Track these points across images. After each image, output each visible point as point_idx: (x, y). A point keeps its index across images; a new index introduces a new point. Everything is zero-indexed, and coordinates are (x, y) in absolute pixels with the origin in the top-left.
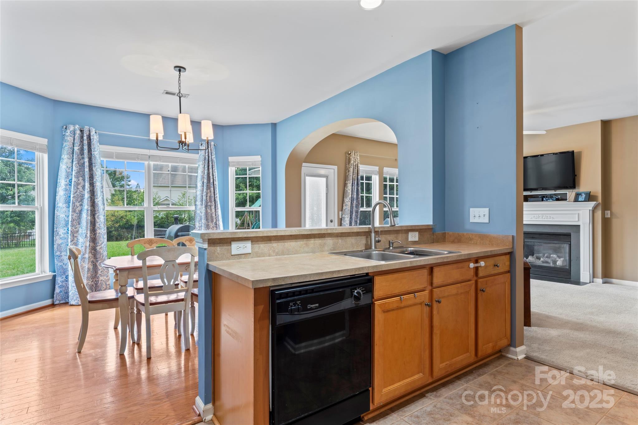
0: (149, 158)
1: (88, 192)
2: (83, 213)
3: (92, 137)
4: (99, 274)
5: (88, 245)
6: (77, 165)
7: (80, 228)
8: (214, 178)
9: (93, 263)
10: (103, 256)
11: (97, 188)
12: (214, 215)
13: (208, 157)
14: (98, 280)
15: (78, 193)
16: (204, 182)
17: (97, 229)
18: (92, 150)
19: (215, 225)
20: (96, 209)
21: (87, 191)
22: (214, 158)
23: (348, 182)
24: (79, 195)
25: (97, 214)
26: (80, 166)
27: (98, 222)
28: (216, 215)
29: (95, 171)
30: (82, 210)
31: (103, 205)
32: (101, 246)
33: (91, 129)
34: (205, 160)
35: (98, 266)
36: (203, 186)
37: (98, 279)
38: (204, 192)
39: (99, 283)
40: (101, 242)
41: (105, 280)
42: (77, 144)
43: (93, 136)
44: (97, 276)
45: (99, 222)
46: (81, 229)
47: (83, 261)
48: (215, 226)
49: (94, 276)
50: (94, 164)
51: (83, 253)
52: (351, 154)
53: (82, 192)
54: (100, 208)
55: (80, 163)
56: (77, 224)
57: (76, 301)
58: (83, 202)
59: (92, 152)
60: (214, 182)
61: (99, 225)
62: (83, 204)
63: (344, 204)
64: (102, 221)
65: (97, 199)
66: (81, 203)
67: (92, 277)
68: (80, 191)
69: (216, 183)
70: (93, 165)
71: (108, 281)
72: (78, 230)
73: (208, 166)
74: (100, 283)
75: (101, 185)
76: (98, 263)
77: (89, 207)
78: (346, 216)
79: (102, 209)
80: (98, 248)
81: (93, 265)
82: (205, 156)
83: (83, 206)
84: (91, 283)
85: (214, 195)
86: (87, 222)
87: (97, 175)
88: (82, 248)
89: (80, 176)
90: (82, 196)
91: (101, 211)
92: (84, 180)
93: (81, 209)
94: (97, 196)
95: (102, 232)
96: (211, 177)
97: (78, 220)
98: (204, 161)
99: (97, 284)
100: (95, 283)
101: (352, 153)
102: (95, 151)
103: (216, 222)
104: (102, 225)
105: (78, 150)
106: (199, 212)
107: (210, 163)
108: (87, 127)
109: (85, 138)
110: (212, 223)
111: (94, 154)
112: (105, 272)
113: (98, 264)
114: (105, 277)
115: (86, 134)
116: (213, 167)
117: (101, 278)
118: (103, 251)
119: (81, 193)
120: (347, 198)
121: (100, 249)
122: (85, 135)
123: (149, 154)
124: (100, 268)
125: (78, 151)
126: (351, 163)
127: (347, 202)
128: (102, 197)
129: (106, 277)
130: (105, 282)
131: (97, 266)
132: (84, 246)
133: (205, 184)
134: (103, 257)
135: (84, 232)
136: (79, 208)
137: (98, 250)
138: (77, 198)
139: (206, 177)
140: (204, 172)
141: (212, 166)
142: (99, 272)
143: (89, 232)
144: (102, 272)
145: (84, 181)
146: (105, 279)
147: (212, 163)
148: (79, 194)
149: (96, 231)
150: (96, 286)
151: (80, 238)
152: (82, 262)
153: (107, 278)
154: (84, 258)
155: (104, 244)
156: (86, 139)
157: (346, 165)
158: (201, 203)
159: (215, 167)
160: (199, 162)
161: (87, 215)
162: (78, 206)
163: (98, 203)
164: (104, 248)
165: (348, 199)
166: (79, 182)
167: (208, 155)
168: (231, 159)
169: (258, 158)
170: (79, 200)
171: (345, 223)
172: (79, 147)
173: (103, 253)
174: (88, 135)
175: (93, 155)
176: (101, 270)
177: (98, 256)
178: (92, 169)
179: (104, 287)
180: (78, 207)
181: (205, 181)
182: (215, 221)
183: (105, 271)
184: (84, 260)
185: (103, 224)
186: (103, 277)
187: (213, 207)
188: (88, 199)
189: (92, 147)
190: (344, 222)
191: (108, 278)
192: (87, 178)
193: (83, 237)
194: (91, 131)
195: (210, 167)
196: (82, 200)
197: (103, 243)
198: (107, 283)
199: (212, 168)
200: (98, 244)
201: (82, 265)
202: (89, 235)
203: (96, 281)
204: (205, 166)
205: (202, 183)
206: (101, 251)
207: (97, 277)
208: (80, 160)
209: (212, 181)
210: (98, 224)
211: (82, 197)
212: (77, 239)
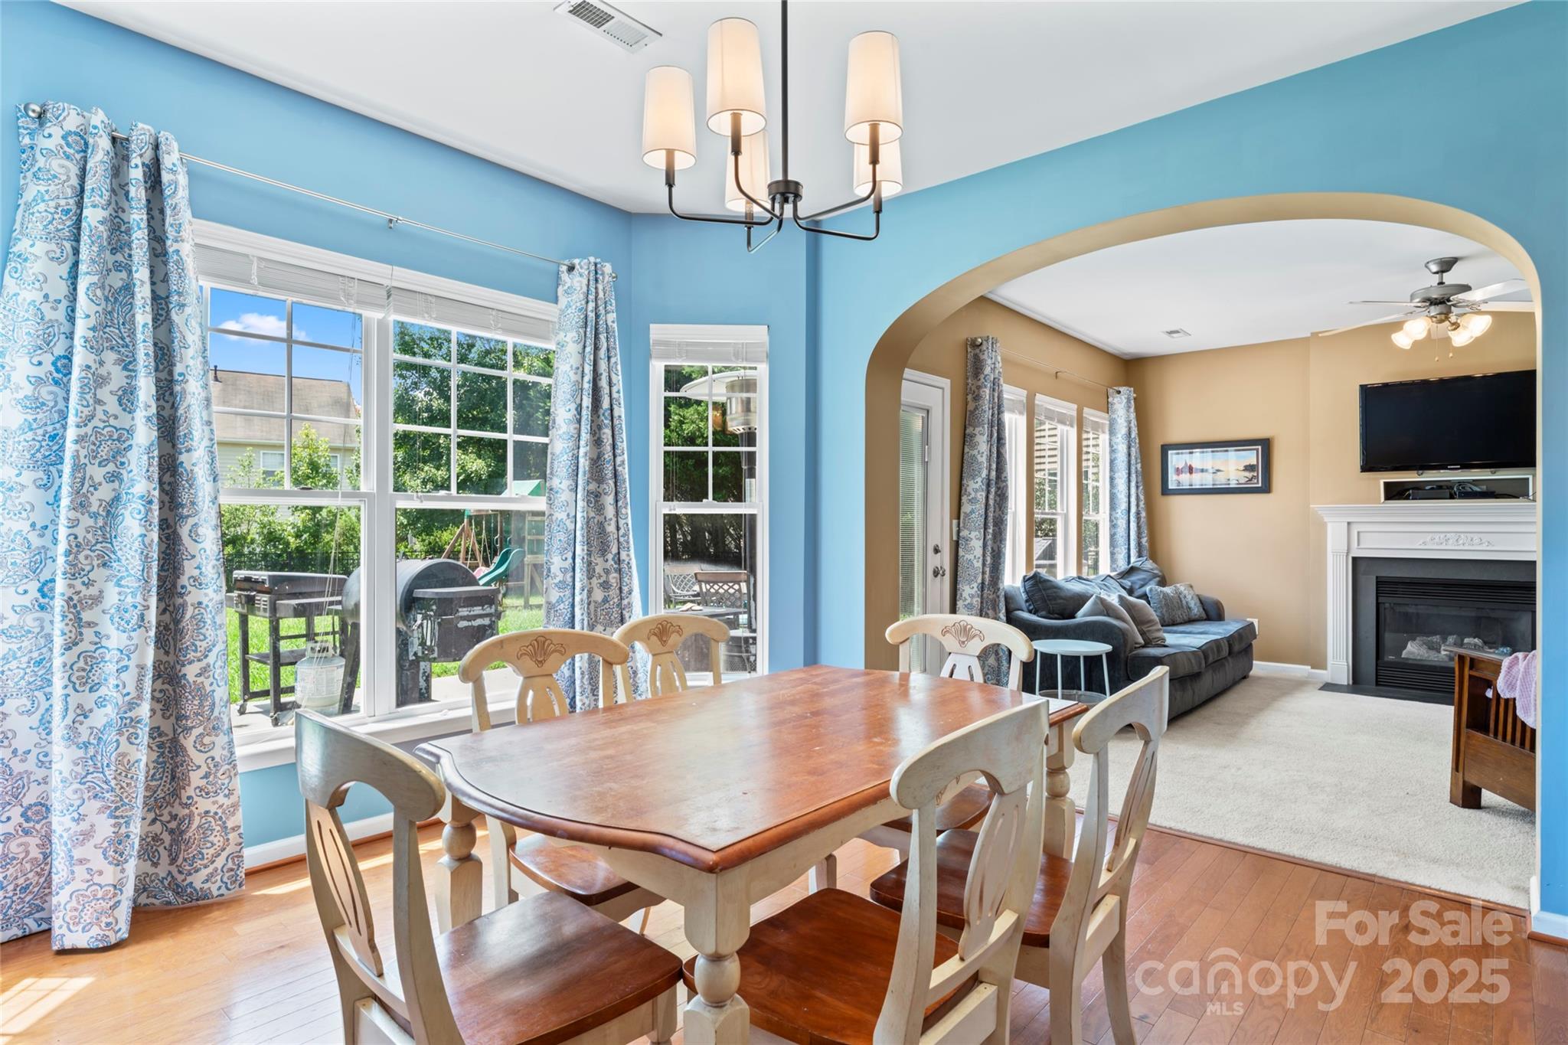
0: (389, 297)
1: (148, 419)
2: (127, 513)
3: (166, 177)
4: (194, 785)
5: (149, 660)
6: (99, 292)
7: (111, 584)
8: (615, 395)
9: (160, 735)
10: (214, 704)
11: (189, 406)
12: (611, 528)
13: (597, 316)
14: (190, 816)
15: (95, 422)
16: (581, 405)
17: (189, 588)
18: (171, 233)
19: (615, 563)
20: (185, 498)
21: (144, 413)
22: (613, 322)
23: (977, 429)
24: (104, 432)
25: (191, 521)
26: (107, 299)
27: (194, 557)
28: (618, 529)
29: (183, 328)
30: (117, 499)
31: (211, 478)
32: (203, 664)
33: (162, 140)
34: (586, 328)
35: (192, 752)
36: (579, 421)
37: (187, 811)
38: (582, 443)
39: (194, 826)
40: (204, 644)
41: (220, 811)
42: (101, 197)
43: (173, 172)
44: (184, 795)
45: (198, 556)
46: (117, 589)
47: (128, 739)
48: (615, 566)
49: (162, 795)
50: (180, 294)
51: (127, 698)
52: (984, 347)
53: (116, 417)
54: (200, 494)
55: (107, 288)
56: (95, 563)
57: (95, 931)
58: (122, 464)
59: (169, 243)
60: (615, 406)
61: (198, 568)
62: (123, 472)
63: (964, 499)
64: (208, 552)
65: (188, 451)
66: (111, 467)
67: (156, 800)
68: (105, 412)
69: (620, 411)
70: (174, 298)
71: (233, 814)
72: (101, 592)
73: (596, 348)
74: (199, 826)
75: (203, 395)
76: (192, 738)
77: (155, 489)
78: (973, 535)
79: (208, 499)
80: (191, 672)
81: (159, 747)
82: (586, 310)
83: (121, 481)
84: (151, 828)
85: (615, 456)
86: (147, 557)
87: (189, 346)
88: (123, 676)
89: (105, 345)
90: (122, 439)
91: (206, 507)
92: (128, 365)
93: (113, 494)
94: (192, 439)
95: (211, 600)
96: (606, 390)
97: (99, 546)
98: (582, 331)
99: (182, 833)
100: (173, 825)
101: (984, 342)
102: (182, 241)
103: (619, 553)
104: (210, 568)
105: (102, 223)
106: (563, 516)
107: (603, 337)
108: (146, 127)
109: (136, 174)
110: (603, 555)
111: (177, 251)
112: (219, 775)
113: (188, 742)
114: (221, 799)
115: (141, 156)
116: (612, 354)
117: (203, 804)
118: (212, 684)
119: (112, 422)
120: (973, 479)
121: (199, 675)
122: (136, 160)
123: (386, 282)
124: (197, 758)
125: (101, 228)
126: (986, 372)
127: (976, 491)
128: (208, 443)
129: (225, 796)
130: (221, 818)
131: (183, 749)
132: (132, 664)
133: (586, 413)
134: (212, 711)
135: (129, 599)
136: (105, 492)
137: (191, 678)
138: (94, 444)
139: (587, 386)
140: (581, 369)
141: (608, 350)
142: (196, 779)
143: (153, 601)
144: (206, 776)
145: (125, 368)
146: (221, 806)
147: (607, 338)
148: (102, 425)
149: (181, 595)
150: (173, 840)
151: (108, 628)
152: (123, 740)
153: (227, 802)
154: (136, 722)
155: (215, 650)
156: (141, 178)
157: (967, 379)
158: (571, 482)
159: (616, 355)
160: (562, 334)
161: (146, 521)
162: (97, 480)
163: (196, 469)
164: (218, 671)
165: (980, 483)
166: (103, 371)
167: (597, 307)
168: (657, 331)
169: (758, 334)
170: (104, 452)
171: (971, 557)
172: (106, 214)
173: (214, 691)
174: (147, 166)
175: (175, 257)
176: (204, 769)
177: (190, 707)
178: (168, 317)
179: (215, 840)
180: (100, 484)
181: (587, 402)
182: (614, 550)
183: (221, 772)
184: (131, 730)
185: (215, 562)
186: (212, 799)
187: (609, 499)
188: (149, 451)
189: (169, 220)
190: (969, 551)
191: (233, 799)
192: (147, 354)
193: (128, 623)
194: (163, 147)
195: (602, 353)
196: (118, 455)
197: (214, 646)
198: (230, 825)
199: (609, 358)
200: (191, 655)
201: (124, 755)
202: (152, 616)
203: (174, 817)
204: (585, 347)
205: (576, 409)
206: (207, 683)
207: (184, 800)
208: (109, 271)
209: (606, 404)
210: (194, 563)
211: (118, 440)
212: (97, 634)
